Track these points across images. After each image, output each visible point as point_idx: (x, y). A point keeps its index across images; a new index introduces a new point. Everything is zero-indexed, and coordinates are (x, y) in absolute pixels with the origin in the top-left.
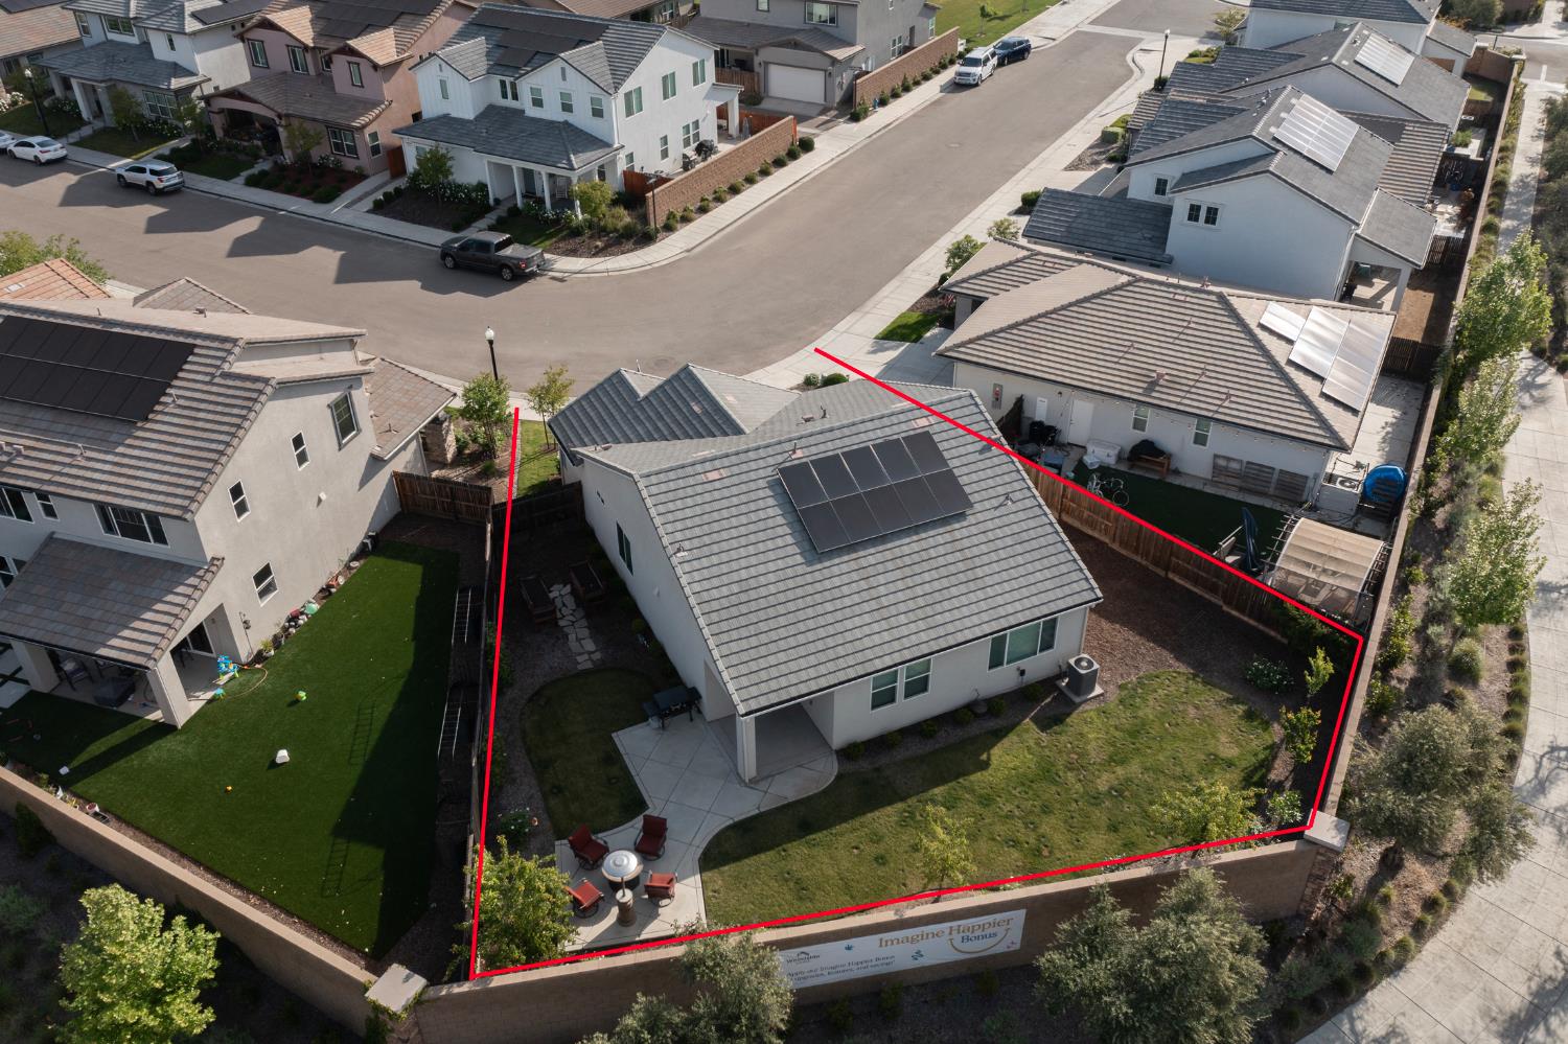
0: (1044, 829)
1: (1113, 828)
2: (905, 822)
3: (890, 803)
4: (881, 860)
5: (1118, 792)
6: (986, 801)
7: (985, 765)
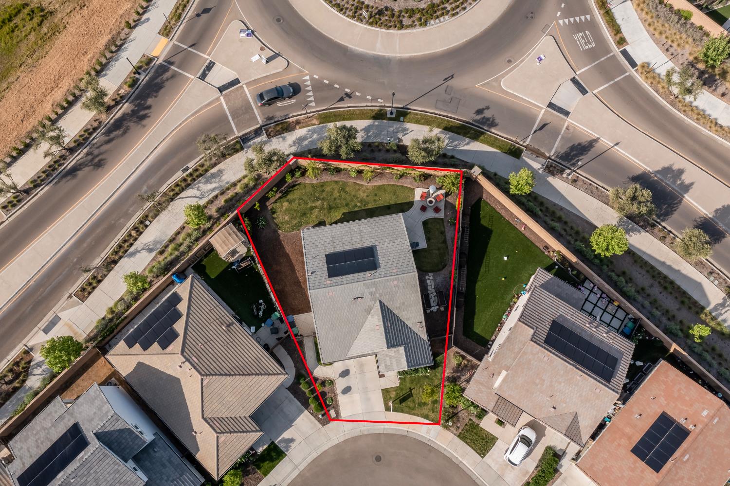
0: (338, 194)
1: (323, 191)
2: (367, 203)
3: (368, 209)
4: (376, 195)
5: (318, 199)
6: (347, 205)
7: (344, 214)
